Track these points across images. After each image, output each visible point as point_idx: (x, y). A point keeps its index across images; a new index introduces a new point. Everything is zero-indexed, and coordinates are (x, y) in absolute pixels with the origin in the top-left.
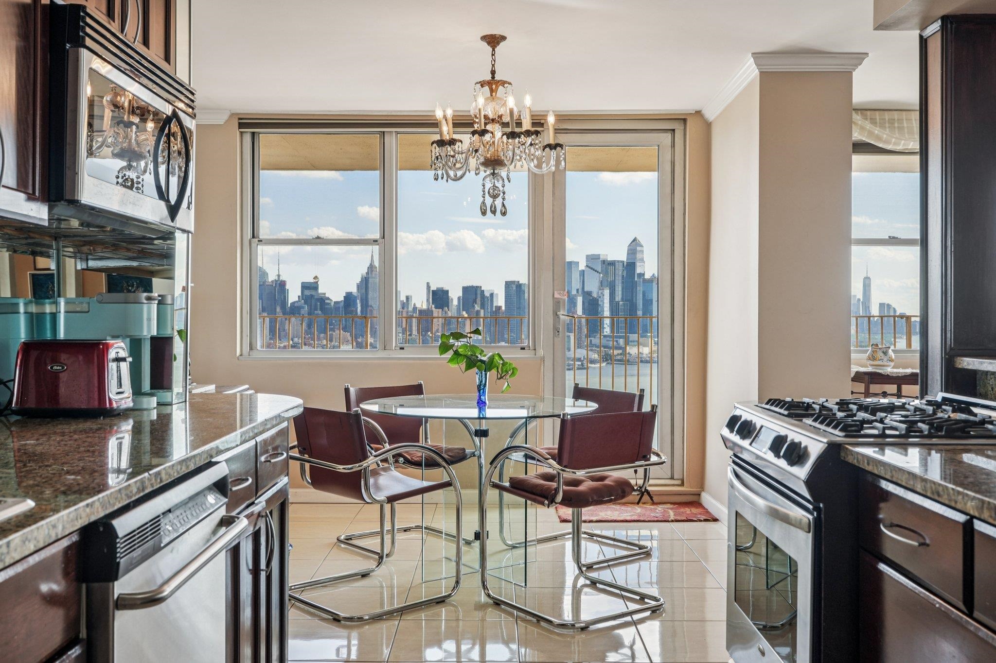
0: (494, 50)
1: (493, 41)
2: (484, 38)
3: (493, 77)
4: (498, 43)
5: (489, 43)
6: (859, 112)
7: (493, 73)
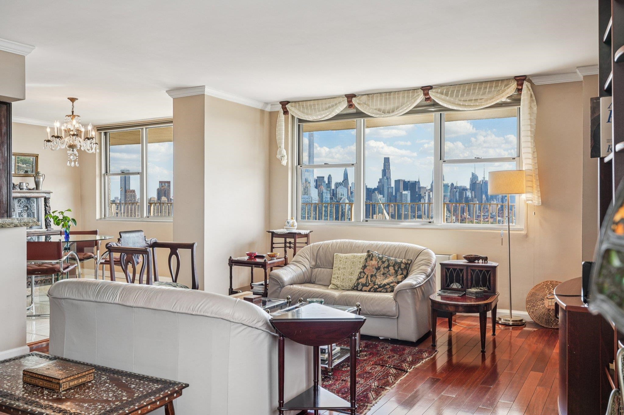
0: (73, 103)
1: (73, 100)
2: (68, 98)
3: (73, 114)
4: (75, 101)
5: (71, 101)
6: (297, 103)
7: (73, 112)
